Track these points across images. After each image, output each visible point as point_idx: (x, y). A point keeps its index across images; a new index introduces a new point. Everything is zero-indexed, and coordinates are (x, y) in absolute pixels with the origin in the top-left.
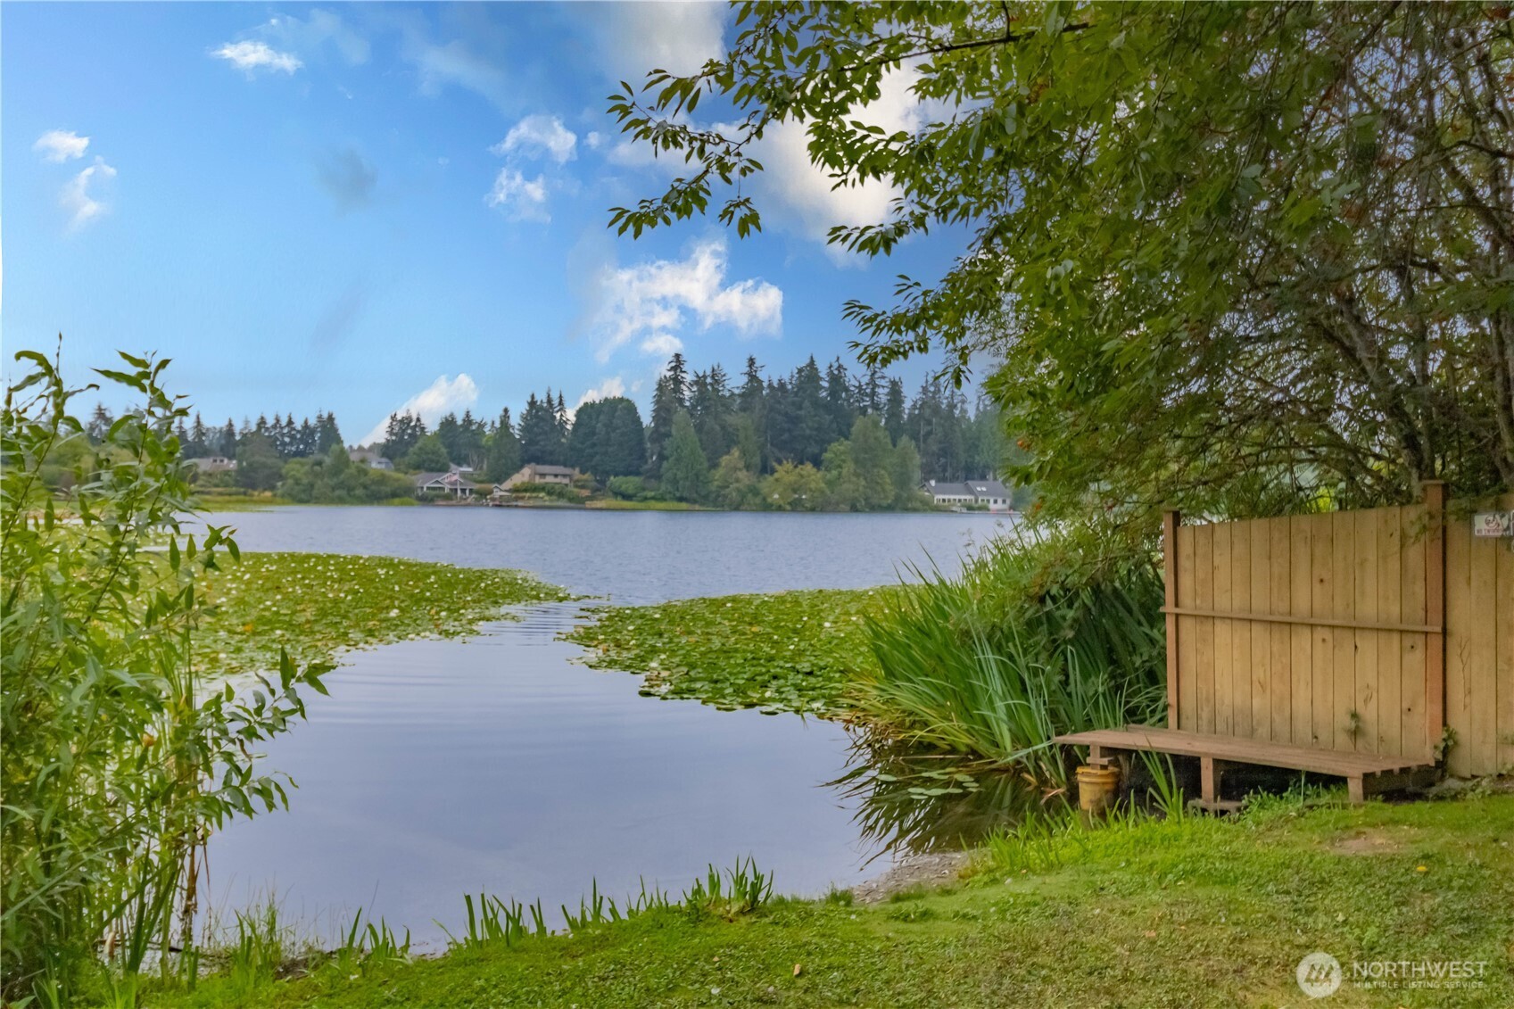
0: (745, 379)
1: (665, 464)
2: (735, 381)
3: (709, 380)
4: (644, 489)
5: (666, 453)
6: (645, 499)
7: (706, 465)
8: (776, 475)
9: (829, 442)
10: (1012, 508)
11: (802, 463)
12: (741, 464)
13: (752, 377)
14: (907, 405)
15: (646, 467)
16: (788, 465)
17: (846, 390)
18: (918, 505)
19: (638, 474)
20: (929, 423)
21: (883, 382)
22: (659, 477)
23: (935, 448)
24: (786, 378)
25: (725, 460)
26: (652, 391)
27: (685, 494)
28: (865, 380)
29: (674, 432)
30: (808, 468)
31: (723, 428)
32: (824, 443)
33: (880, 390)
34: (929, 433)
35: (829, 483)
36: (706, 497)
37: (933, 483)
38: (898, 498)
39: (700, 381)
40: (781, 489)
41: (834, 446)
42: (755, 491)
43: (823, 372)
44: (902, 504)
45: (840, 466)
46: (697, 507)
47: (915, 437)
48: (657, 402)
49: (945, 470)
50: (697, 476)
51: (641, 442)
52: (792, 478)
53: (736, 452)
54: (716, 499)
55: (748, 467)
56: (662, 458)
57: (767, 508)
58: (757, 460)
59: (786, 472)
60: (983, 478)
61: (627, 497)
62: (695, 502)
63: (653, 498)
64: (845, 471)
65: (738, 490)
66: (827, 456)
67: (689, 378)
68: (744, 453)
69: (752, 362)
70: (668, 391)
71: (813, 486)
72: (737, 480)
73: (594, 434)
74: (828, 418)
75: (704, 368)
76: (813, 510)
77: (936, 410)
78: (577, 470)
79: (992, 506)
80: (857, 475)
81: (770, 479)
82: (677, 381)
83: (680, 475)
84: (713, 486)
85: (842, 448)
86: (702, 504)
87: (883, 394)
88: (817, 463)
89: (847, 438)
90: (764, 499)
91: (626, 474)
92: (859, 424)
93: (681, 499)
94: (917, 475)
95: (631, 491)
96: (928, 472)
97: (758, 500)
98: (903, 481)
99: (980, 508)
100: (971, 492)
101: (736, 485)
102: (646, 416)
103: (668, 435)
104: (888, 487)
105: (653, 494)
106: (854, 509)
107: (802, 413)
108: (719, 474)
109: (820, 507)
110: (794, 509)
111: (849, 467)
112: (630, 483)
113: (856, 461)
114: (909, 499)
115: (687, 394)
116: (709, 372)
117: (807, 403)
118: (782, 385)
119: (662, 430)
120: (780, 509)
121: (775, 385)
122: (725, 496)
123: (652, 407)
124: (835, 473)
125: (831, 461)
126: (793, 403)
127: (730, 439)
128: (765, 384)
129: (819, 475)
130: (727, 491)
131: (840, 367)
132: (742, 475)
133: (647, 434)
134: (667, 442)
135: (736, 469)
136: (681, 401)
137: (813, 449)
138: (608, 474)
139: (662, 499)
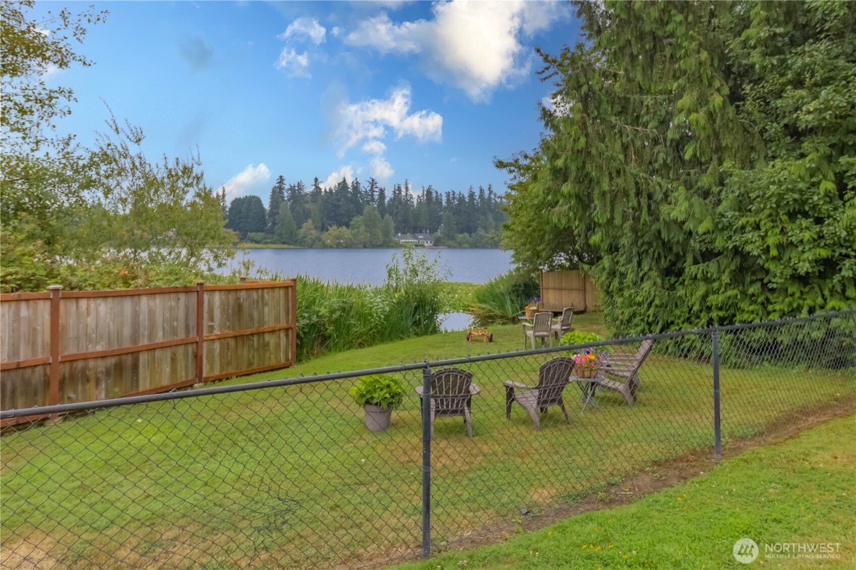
0: (314, 187)
1: (276, 227)
2: (309, 189)
3: (296, 188)
4: (265, 239)
5: (277, 221)
6: (266, 243)
7: (296, 227)
8: (329, 232)
9: (353, 216)
10: (434, 245)
11: (340, 226)
12: (312, 227)
13: (317, 187)
14: (387, 199)
15: (266, 228)
16: (335, 227)
17: (360, 193)
18: (394, 244)
19: (262, 231)
20: (397, 208)
21: (377, 190)
22: (273, 233)
23: (400, 219)
24: (333, 187)
25: (305, 225)
26: (270, 193)
27: (286, 241)
28: (368, 189)
29: (280, 212)
30: (344, 228)
31: (304, 210)
32: (350, 217)
33: (375, 193)
34: (397, 213)
35: (354, 235)
36: (296, 242)
37: (400, 234)
38: (384, 242)
39: (292, 189)
40: (331, 238)
41: (355, 219)
42: (319, 239)
43: (350, 185)
44: (387, 244)
45: (358, 228)
46: (292, 247)
47: (391, 214)
48: (272, 198)
49: (404, 229)
50: (292, 232)
51: (264, 216)
52: (336, 233)
53: (310, 221)
54: (301, 243)
55: (315, 228)
56: (274, 224)
57: (325, 247)
58: (320, 225)
59: (333, 230)
60: (421, 232)
61: (257, 242)
62: (290, 244)
63: (270, 243)
64: (361, 230)
65: (311, 239)
66: (352, 223)
67: (287, 187)
68: (313, 222)
69: (316, 180)
70: (277, 192)
71: (346, 236)
72: (311, 234)
73: (240, 213)
74: (352, 205)
75: (294, 182)
76: (346, 247)
77: (400, 202)
78: (232, 229)
79: (426, 244)
80: (367, 232)
81: (326, 233)
82: (281, 189)
83: (283, 232)
84: (300, 237)
85: (359, 219)
86: (294, 245)
87: (376, 195)
88: (348, 226)
89: (361, 215)
90: (324, 243)
91: (257, 231)
92: (367, 209)
93: (284, 243)
94: (393, 231)
95: (259, 240)
96: (397, 230)
97: (321, 243)
98: (386, 234)
99: (421, 246)
100: (416, 238)
101: (310, 236)
102: (266, 204)
103: (278, 213)
104: (380, 237)
105: (270, 241)
106: (365, 247)
107: (340, 203)
108: (302, 231)
109: (349, 246)
110: (337, 248)
111: (362, 228)
112: (259, 236)
113: (366, 225)
114: (389, 242)
115: (286, 194)
116: (296, 185)
117: (342, 199)
118: (331, 190)
119: (274, 211)
120: (331, 247)
121: (328, 190)
122: (305, 242)
123: (269, 200)
124: (356, 230)
125: (354, 225)
126: (336, 199)
127: (307, 215)
128: (323, 190)
129: (349, 231)
130: (306, 239)
131: (357, 183)
132: (313, 231)
133: (268, 212)
134: (277, 217)
135: (310, 229)
136: (283, 197)
137: (345, 220)
138: (247, 231)
139: (274, 243)
